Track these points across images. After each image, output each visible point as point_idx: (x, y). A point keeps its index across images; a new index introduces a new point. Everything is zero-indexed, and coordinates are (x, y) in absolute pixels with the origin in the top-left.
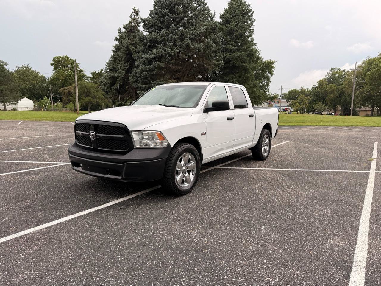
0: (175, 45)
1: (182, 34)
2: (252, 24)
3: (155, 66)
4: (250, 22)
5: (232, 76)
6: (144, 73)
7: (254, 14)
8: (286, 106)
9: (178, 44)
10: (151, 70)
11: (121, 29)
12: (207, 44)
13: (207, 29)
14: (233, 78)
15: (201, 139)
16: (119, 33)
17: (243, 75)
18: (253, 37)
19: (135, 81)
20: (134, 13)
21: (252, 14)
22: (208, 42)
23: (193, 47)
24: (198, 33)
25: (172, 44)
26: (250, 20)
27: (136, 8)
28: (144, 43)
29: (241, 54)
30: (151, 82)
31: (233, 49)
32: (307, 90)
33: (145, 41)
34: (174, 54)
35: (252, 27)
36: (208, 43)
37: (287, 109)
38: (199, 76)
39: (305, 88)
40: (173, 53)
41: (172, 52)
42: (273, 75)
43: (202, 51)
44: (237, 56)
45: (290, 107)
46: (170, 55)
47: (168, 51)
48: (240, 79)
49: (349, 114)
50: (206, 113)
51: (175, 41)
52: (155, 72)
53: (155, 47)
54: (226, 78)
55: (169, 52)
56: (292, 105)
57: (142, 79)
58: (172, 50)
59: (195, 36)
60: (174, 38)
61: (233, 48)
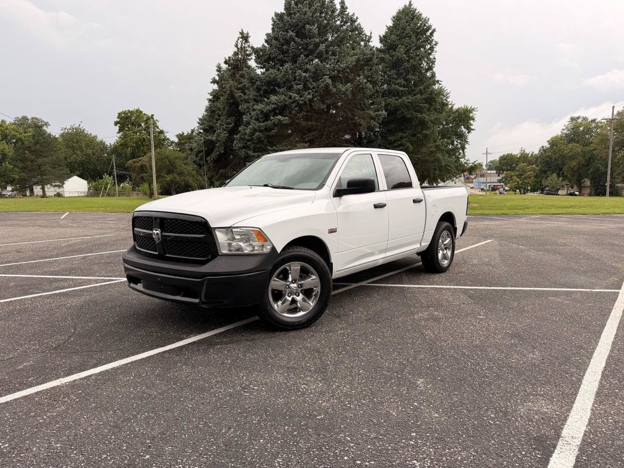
0: (306, 88)
1: (316, 69)
2: (432, 49)
3: (274, 123)
4: (428, 47)
5: (400, 134)
6: (257, 133)
7: (435, 33)
8: (496, 181)
9: (311, 87)
10: (267, 129)
11: (221, 65)
12: (358, 84)
13: (358, 60)
14: (401, 138)
15: (328, 240)
16: (217, 71)
17: (419, 133)
18: (434, 70)
19: (244, 147)
20: (241, 40)
21: (432, 34)
22: (359, 81)
23: (334, 90)
24: (342, 68)
25: (301, 87)
26: (429, 44)
27: (245, 32)
28: (257, 86)
29: (414, 98)
30: (268, 148)
31: (402, 91)
32: (531, 154)
33: (258, 83)
34: (305, 103)
35: (433, 54)
36: (359, 83)
37: (498, 187)
38: (347, 137)
39: (527, 151)
40: (302, 101)
41: (301, 99)
42: (472, 131)
43: (350, 97)
44: (408, 102)
45: (502, 182)
46: (298, 105)
47: (295, 97)
48: (414, 139)
49: (604, 194)
50: (337, 198)
51: (306, 81)
52: (274, 132)
53: (274, 92)
54: (390, 138)
55: (296, 99)
56: (506, 179)
57: (253, 143)
58: (301, 97)
59: (339, 72)
60: (305, 77)
61: (401, 89)
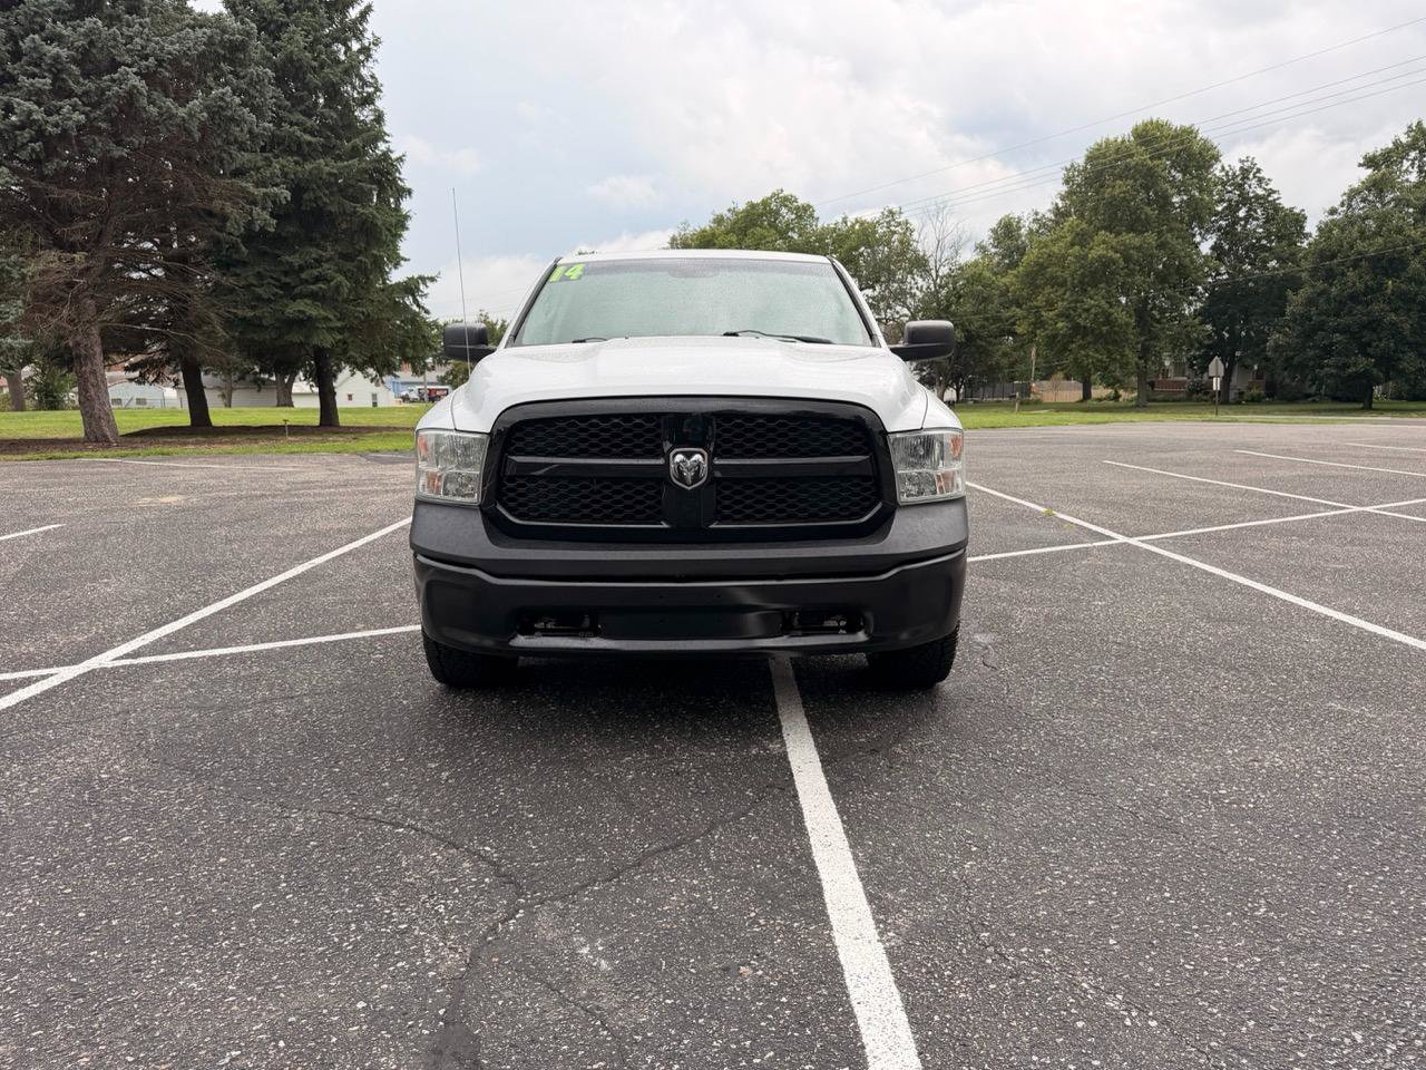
0: (61, 91)
1: (91, 43)
2: (365, 51)
4: (355, 46)
5: (314, 252)
7: (371, 14)
8: (435, 380)
9: (78, 90)
12: (220, 106)
13: (210, 42)
14: (319, 262)
17: (360, 252)
18: (379, 103)
21: (364, 15)
22: (222, 99)
23: (153, 110)
24: (170, 53)
25: (45, 83)
26: (358, 39)
29: (346, 167)
31: (309, 143)
32: (500, 323)
34: (65, 133)
35: (369, 64)
36: (223, 104)
37: (438, 393)
38: (157, 240)
39: (493, 318)
40: (56, 125)
41: (50, 119)
43: (197, 136)
44: (330, 174)
45: (448, 384)
46: (40, 134)
47: (30, 113)
48: (349, 266)
51: (56, 67)
54: (290, 259)
55: (35, 117)
56: (455, 377)
58: (49, 113)
59: (160, 62)
60: (57, 58)
61: (308, 137)
